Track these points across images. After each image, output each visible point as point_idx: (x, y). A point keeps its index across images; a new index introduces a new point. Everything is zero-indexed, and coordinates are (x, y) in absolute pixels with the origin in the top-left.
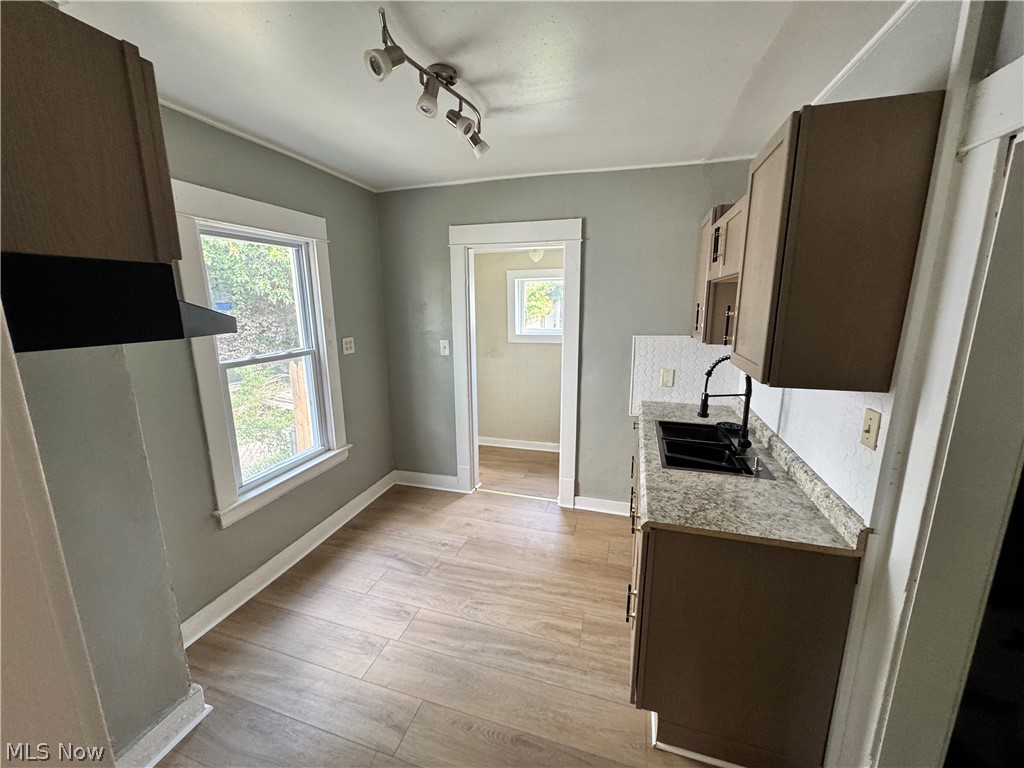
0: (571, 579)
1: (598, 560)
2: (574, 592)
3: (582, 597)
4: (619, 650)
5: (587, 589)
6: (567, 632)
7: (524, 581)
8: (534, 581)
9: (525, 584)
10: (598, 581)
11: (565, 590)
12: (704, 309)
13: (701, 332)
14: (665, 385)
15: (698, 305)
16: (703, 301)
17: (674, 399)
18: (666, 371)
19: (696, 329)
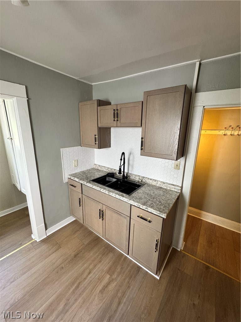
0: (84, 264)
1: (81, 247)
2: (91, 267)
3: (95, 266)
4: (124, 267)
5: (93, 261)
6: (109, 283)
7: (70, 289)
8: (73, 283)
9: (71, 290)
10: (91, 254)
11: (88, 271)
12: (97, 137)
13: (97, 145)
14: (75, 166)
15: (95, 135)
16: (97, 134)
17: (78, 170)
18: (75, 161)
19: (95, 144)
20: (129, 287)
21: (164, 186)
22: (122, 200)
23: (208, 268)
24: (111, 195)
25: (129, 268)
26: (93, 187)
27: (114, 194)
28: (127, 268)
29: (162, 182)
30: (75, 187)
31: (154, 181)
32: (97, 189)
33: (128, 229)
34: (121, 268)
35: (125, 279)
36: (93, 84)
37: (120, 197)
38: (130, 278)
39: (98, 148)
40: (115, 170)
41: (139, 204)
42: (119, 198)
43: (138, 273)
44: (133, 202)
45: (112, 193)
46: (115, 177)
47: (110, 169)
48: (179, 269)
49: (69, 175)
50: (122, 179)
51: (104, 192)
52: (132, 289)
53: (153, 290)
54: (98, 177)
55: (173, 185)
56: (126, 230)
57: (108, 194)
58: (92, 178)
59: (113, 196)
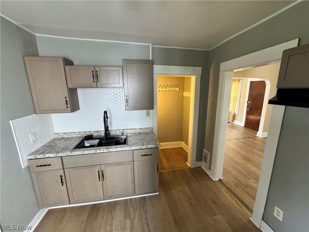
2: (108, 228)
3: (112, 225)
5: (106, 223)
6: (132, 223)
10: (100, 221)
12: (68, 99)
13: (69, 108)
14: (34, 141)
15: (66, 98)
16: (67, 96)
17: (38, 146)
18: (32, 134)
19: (67, 107)
20: (146, 213)
21: (141, 131)
22: (124, 150)
23: (174, 171)
24: (111, 151)
25: (138, 203)
26: (85, 153)
27: (114, 149)
28: (136, 204)
29: (139, 129)
30: (50, 165)
31: (133, 130)
32: (91, 153)
33: (133, 171)
34: (133, 208)
35: (140, 211)
36: (36, 34)
37: (122, 148)
38: (143, 207)
39: (71, 112)
40: (90, 132)
41: (140, 147)
42: (121, 150)
43: (145, 201)
44: (134, 147)
45: (111, 149)
46: (93, 138)
47: (82, 133)
48: (164, 181)
49: (29, 155)
50: (104, 137)
51: (102, 152)
52: (149, 212)
53: (159, 202)
54: (76, 144)
55: (148, 128)
56: (131, 174)
57: (107, 151)
58: (72, 147)
59: (113, 151)
